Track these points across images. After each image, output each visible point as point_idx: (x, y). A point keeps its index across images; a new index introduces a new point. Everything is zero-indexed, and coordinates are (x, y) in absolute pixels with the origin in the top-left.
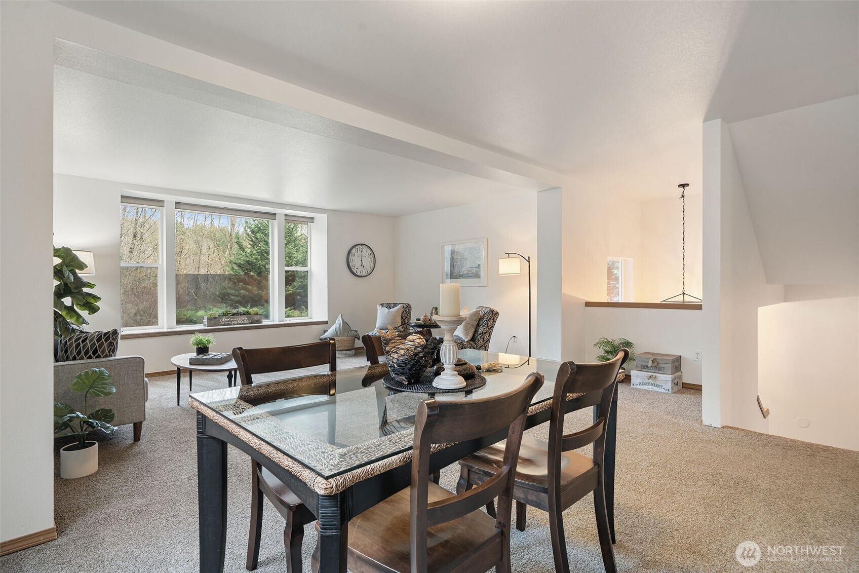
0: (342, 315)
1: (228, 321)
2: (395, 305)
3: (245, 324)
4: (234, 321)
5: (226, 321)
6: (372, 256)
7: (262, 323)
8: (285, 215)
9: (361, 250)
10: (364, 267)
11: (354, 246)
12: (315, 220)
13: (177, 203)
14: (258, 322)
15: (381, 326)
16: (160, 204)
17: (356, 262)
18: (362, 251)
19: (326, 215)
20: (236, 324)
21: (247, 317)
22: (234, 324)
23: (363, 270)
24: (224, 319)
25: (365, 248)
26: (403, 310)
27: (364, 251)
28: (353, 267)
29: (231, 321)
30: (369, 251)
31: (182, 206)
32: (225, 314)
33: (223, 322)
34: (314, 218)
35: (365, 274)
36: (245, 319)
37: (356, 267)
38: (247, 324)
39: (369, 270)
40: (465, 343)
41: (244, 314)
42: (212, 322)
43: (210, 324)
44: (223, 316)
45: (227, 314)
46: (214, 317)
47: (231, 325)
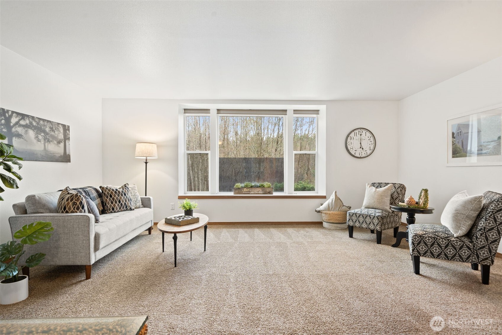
0: (336, 192)
1: (248, 191)
2: (387, 184)
3: (260, 194)
4: (252, 191)
5: (246, 191)
6: (372, 139)
7: (272, 194)
8: (294, 110)
9: (360, 133)
10: (363, 149)
11: (353, 131)
12: (320, 112)
13: (218, 110)
14: (269, 193)
15: (367, 205)
16: (208, 112)
17: (354, 145)
18: (361, 135)
19: (326, 105)
20: (254, 194)
21: (261, 189)
22: (252, 194)
23: (362, 151)
24: (245, 190)
25: (364, 131)
26: (394, 190)
27: (364, 134)
28: (351, 150)
29: (250, 191)
30: (368, 134)
31: (221, 112)
32: (246, 187)
33: (244, 192)
34: (319, 110)
35: (364, 155)
36: (260, 190)
37: (354, 149)
38: (261, 194)
39: (369, 152)
40: (453, 239)
41: (260, 187)
42: (237, 191)
43: (235, 192)
44: (244, 187)
45: (247, 186)
46: (238, 188)
47: (250, 194)
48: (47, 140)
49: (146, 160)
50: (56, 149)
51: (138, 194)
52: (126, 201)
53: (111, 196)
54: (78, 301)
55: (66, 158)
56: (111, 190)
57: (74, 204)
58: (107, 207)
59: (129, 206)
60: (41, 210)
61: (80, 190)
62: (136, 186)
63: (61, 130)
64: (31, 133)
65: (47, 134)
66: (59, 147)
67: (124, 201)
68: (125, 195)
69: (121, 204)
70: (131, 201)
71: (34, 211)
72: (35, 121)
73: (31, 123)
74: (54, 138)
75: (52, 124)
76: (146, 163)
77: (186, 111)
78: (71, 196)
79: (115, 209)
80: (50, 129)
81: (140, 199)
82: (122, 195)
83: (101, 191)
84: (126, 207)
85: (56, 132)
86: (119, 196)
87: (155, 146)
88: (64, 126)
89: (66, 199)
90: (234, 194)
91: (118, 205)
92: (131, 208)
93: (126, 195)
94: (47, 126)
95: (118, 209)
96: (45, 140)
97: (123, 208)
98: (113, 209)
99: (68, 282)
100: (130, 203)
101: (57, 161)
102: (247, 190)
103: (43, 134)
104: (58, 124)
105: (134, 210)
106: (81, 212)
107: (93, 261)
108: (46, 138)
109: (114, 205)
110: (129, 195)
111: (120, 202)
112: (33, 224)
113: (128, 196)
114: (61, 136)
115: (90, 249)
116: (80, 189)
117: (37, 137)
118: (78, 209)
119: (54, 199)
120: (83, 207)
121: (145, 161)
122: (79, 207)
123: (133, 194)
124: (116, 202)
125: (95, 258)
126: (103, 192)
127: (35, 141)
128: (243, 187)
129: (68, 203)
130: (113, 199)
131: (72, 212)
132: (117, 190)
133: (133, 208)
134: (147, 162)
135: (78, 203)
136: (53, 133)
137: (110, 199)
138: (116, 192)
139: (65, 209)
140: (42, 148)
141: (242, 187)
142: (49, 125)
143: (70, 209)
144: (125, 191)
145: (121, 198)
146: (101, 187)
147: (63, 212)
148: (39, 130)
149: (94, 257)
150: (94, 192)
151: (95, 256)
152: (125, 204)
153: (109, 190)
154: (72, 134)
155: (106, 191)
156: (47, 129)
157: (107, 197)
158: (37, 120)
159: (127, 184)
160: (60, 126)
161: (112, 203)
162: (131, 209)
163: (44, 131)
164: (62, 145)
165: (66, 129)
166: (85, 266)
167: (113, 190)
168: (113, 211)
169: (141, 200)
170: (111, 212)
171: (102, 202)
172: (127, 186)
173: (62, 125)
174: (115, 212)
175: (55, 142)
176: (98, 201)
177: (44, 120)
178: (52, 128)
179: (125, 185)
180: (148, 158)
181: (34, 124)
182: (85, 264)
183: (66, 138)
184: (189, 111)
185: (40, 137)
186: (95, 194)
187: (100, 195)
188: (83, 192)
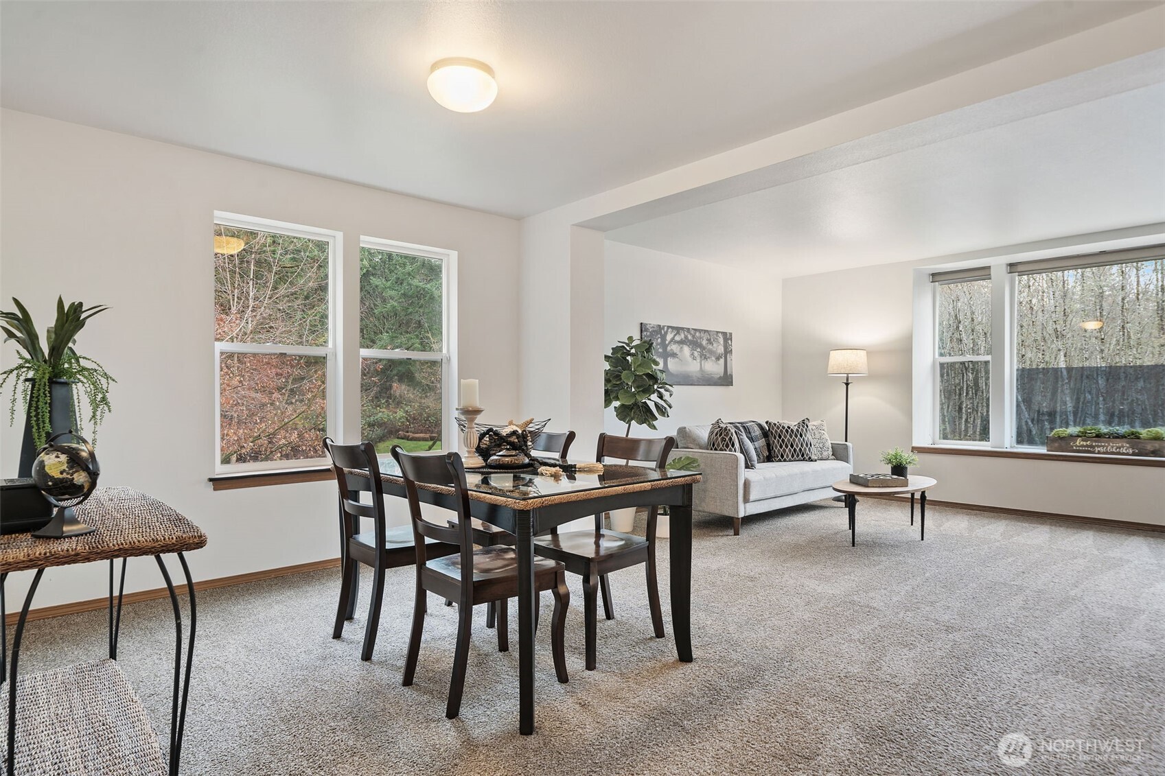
1: (1087, 446)
3: (1123, 454)
4: (1098, 446)
5: (1082, 446)
13: (1011, 265)
14: (1154, 453)
16: (986, 272)
20: (1104, 453)
21: (1129, 443)
22: (1099, 453)
24: (1079, 442)
29: (1093, 447)
31: (1019, 268)
32: (1083, 435)
33: (1076, 448)
36: (1124, 444)
38: (1127, 454)
41: (1124, 437)
42: (1056, 445)
43: (1051, 447)
44: (1078, 436)
45: (1086, 433)
46: (1059, 437)
47: (1094, 453)
48: (704, 357)
49: (847, 379)
50: (714, 368)
51: (826, 436)
52: (802, 445)
53: (780, 437)
54: (719, 549)
55: (726, 380)
56: (781, 428)
57: (723, 440)
58: (775, 451)
59: (807, 455)
60: (691, 446)
61: (738, 425)
62: (824, 423)
63: (721, 340)
64: (687, 350)
65: (704, 348)
66: (718, 364)
67: (800, 446)
68: (801, 436)
69: (795, 450)
70: (811, 446)
71: (685, 446)
72: (691, 334)
73: (686, 337)
74: (711, 352)
75: (709, 335)
76: (847, 384)
77: (937, 278)
78: (720, 430)
79: (785, 457)
80: (707, 342)
81: (830, 445)
82: (796, 436)
83: (767, 429)
84: (803, 455)
85: (714, 345)
86: (791, 436)
87: (863, 353)
88: (724, 334)
89: (714, 434)
90: (1048, 451)
91: (790, 451)
92: (810, 458)
93: (803, 436)
94: (704, 338)
95: (790, 456)
96: (701, 357)
97: (798, 456)
98: (782, 456)
99: (715, 534)
100: (809, 449)
101: (715, 384)
102: (1085, 443)
103: (699, 350)
104: (718, 332)
105: (816, 461)
106: (730, 450)
107: (741, 515)
108: (703, 355)
109: (784, 451)
110: (809, 437)
111: (792, 446)
112: (681, 458)
113: (806, 439)
114: (721, 350)
115: (737, 497)
116: (739, 423)
117: (692, 354)
118: (727, 446)
119: (704, 434)
120: (733, 445)
121: (845, 382)
122: (729, 444)
123: (817, 436)
124: (787, 446)
125: (745, 512)
126: (769, 429)
127: (690, 359)
128: (1074, 435)
129: (717, 439)
130: (783, 441)
131: (721, 450)
132: (789, 428)
133: (813, 457)
134: (849, 382)
135: (727, 439)
136: (710, 347)
137: (778, 441)
138: (787, 431)
139: (714, 445)
140: (698, 369)
141: (1071, 436)
142: (706, 336)
143: (718, 445)
144: (802, 430)
145: (794, 440)
146: (767, 422)
147: (711, 449)
148: (695, 344)
149: (743, 510)
150: (756, 428)
151: (745, 508)
152: (800, 450)
153: (778, 428)
154: (735, 345)
155: (773, 429)
156: (704, 343)
157: (775, 438)
158: (692, 332)
159: (807, 419)
160: (720, 335)
161: (781, 447)
162: (810, 460)
163: (701, 346)
164: (722, 361)
165: (727, 337)
166: (733, 517)
167: (784, 428)
168: (782, 459)
169: (832, 448)
170: (780, 461)
171: (768, 445)
172: (806, 422)
173: (722, 333)
174: (785, 461)
175: (713, 358)
176: (761, 442)
177: (700, 331)
178: (710, 339)
179: (804, 420)
180: (850, 375)
181: (690, 337)
182: (732, 516)
183: (728, 351)
184: (943, 278)
185: (696, 354)
186: (757, 432)
187: (765, 434)
188: (741, 428)
